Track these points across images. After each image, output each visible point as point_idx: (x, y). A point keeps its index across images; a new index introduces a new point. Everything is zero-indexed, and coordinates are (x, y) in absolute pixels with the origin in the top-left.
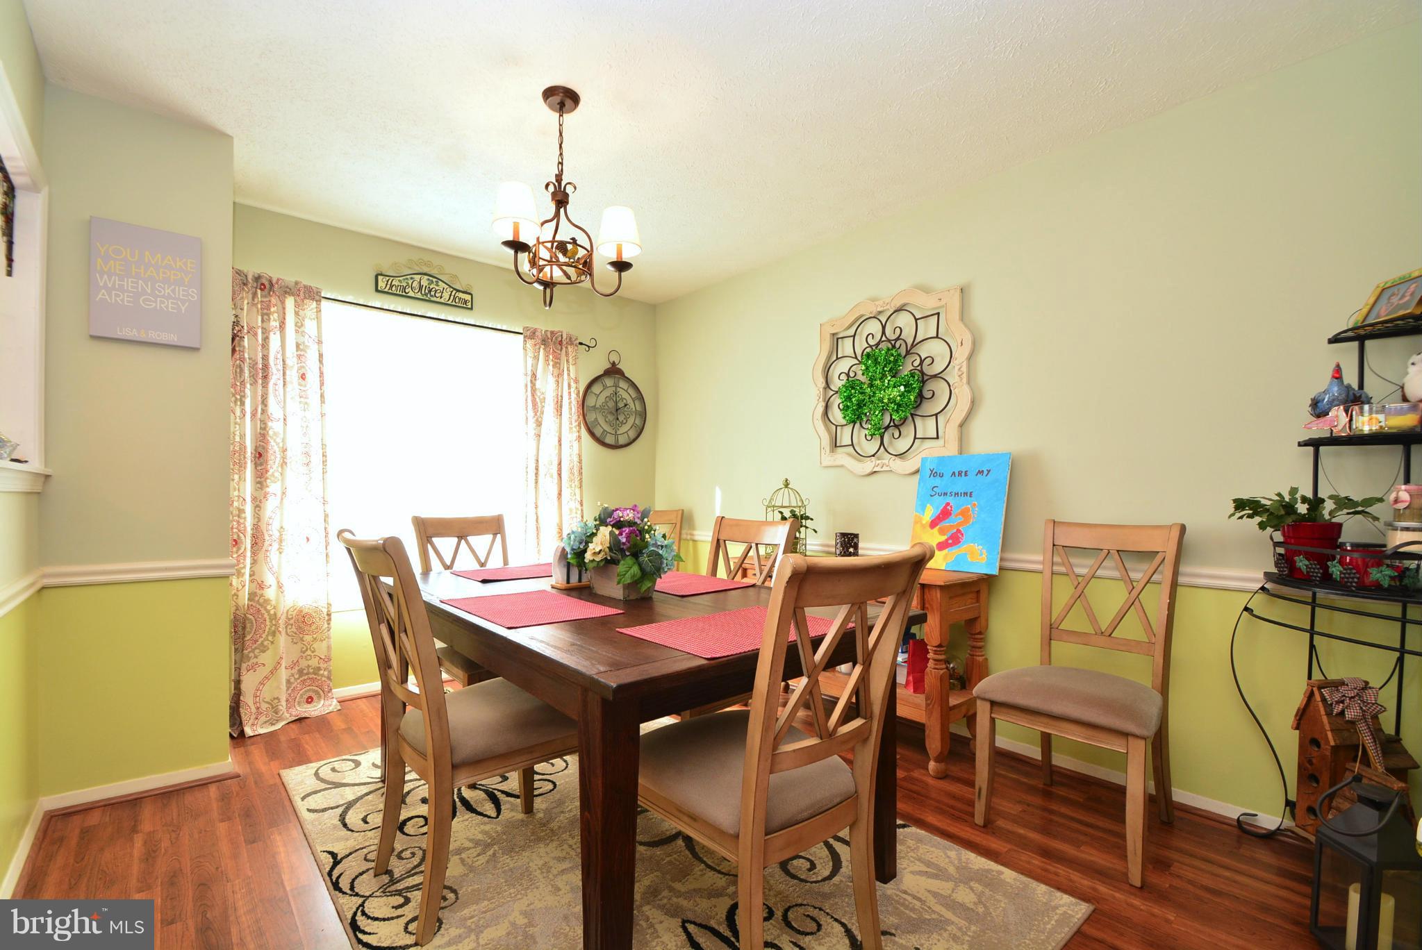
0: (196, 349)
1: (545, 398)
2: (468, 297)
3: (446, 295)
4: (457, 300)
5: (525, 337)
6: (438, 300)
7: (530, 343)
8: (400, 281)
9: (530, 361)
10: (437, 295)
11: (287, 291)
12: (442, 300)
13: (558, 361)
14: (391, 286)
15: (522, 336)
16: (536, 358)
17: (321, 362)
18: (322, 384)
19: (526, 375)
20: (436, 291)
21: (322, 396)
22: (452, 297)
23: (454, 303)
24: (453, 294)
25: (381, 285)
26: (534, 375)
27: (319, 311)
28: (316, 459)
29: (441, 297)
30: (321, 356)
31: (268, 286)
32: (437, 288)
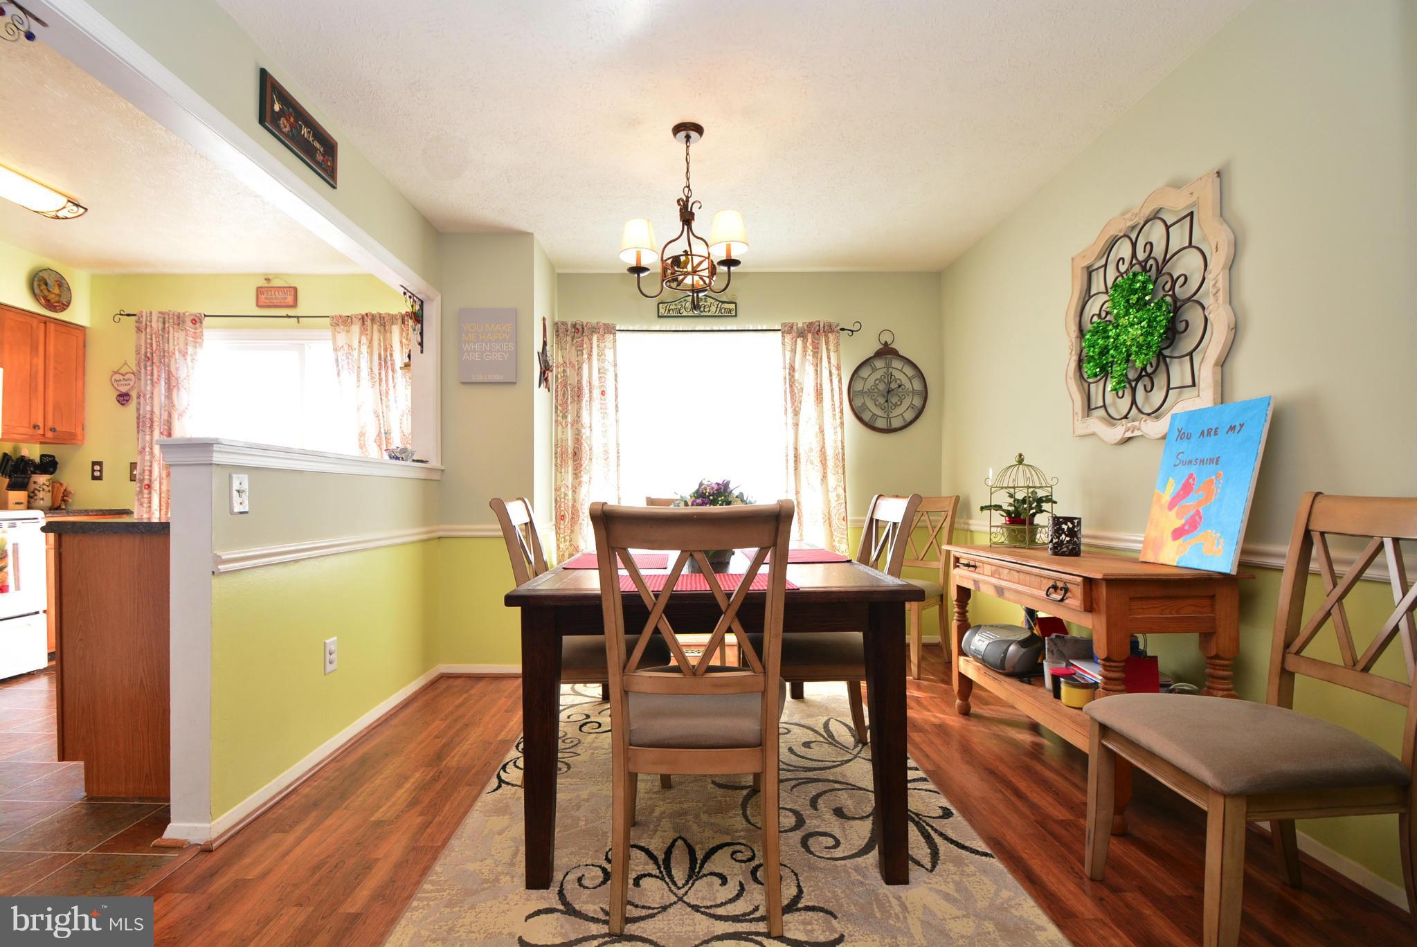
0: (515, 383)
1: (802, 389)
2: (732, 306)
3: (713, 309)
4: (723, 311)
5: (783, 333)
6: (706, 314)
7: (788, 338)
8: (676, 305)
9: (788, 354)
10: (706, 310)
11: (594, 330)
12: (710, 314)
13: (817, 350)
14: (669, 311)
15: (780, 333)
16: (794, 351)
17: (616, 380)
18: (617, 397)
19: (785, 368)
20: (705, 307)
21: (617, 406)
22: (718, 309)
23: (720, 314)
24: (719, 306)
25: (662, 311)
26: (792, 369)
27: (615, 341)
28: (613, 456)
29: (709, 311)
30: (616, 375)
31: (581, 330)
32: (706, 304)
